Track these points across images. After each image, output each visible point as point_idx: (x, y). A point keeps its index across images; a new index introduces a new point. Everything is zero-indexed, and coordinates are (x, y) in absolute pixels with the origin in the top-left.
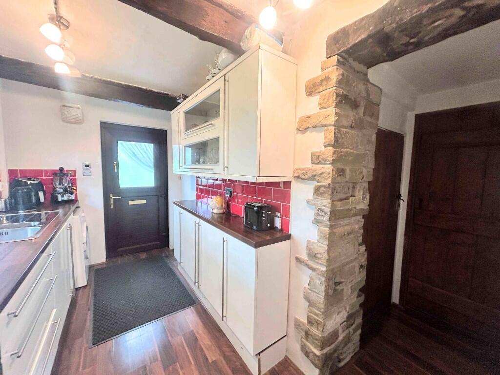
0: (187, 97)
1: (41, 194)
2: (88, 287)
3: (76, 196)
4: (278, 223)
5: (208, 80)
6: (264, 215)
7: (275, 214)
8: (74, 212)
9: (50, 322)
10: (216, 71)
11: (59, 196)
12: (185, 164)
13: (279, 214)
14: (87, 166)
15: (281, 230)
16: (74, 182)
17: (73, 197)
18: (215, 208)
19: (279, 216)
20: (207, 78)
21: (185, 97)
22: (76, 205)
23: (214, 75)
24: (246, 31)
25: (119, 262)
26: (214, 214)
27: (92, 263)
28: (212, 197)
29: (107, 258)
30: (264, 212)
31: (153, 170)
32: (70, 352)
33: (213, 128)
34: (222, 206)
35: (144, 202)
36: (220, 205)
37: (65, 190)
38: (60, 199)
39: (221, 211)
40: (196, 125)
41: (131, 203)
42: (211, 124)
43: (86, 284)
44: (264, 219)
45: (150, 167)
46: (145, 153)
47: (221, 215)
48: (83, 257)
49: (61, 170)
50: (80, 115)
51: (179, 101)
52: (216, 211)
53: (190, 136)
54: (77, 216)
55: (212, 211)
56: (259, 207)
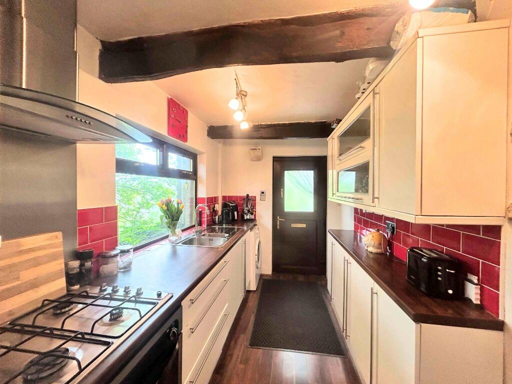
0: (341, 120)
1: (236, 213)
2: (256, 292)
3: (255, 216)
4: (473, 292)
5: (359, 98)
6: (439, 273)
7: (467, 276)
8: (251, 229)
9: (222, 313)
10: (365, 86)
11: (245, 216)
12: (338, 191)
13: (475, 279)
14: (263, 193)
15: (480, 308)
16: (254, 206)
17: (253, 217)
18: (370, 246)
19: (476, 281)
20: (357, 96)
21: (339, 121)
22: (254, 224)
23: (364, 91)
24: (397, 25)
25: (281, 278)
26: (368, 253)
27: (262, 273)
28: (371, 230)
29: (273, 271)
30: (440, 268)
31: (312, 196)
32: (236, 343)
33: (364, 150)
34: (380, 244)
35: (304, 226)
36: (377, 244)
37: (249, 211)
38: (246, 217)
39: (379, 251)
40: (350, 148)
41: (293, 225)
42: (361, 147)
43: (255, 289)
44: (440, 279)
45: (310, 192)
46: (307, 180)
47: (380, 256)
48: (255, 267)
49: (248, 195)
50: (260, 154)
51: (333, 127)
52: (371, 249)
53: (343, 161)
54: (252, 233)
55: (366, 248)
56: (430, 259)
